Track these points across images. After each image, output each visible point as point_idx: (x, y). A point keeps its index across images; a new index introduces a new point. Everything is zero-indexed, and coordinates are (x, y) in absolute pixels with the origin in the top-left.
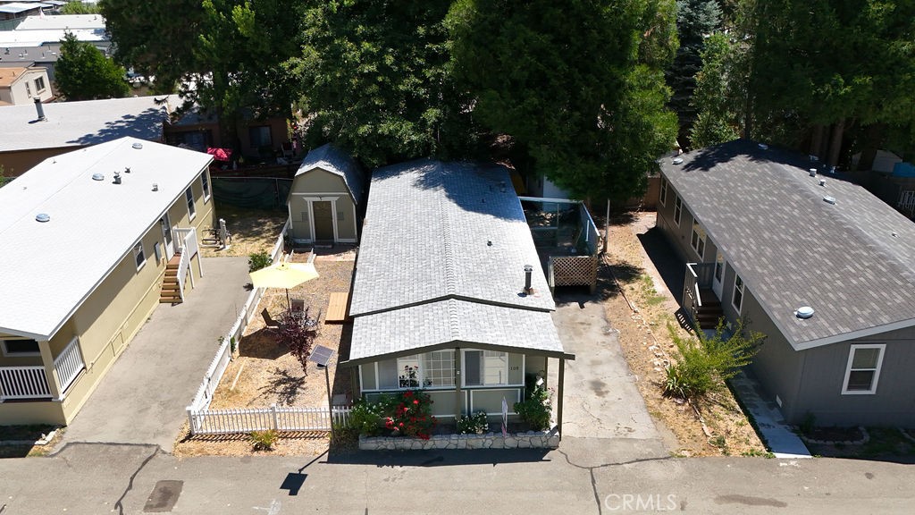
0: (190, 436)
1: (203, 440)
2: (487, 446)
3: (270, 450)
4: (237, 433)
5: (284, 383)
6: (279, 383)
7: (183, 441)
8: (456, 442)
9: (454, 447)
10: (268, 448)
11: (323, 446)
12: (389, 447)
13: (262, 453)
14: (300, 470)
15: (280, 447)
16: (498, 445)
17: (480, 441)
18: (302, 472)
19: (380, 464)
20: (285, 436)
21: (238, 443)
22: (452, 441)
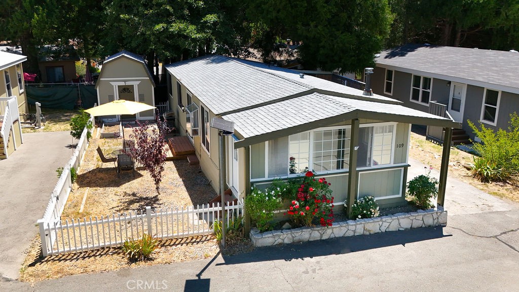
0: (41, 258)
1: (59, 260)
2: (384, 229)
3: (151, 259)
4: (103, 248)
5: (138, 202)
6: (132, 202)
7: (32, 265)
8: (353, 228)
9: (351, 234)
10: (148, 258)
11: (212, 248)
12: (286, 241)
13: (142, 264)
14: (199, 275)
15: (160, 255)
16: (393, 227)
17: (376, 225)
18: (202, 277)
19: (288, 258)
20: (163, 244)
21: (106, 259)
22: (350, 228)
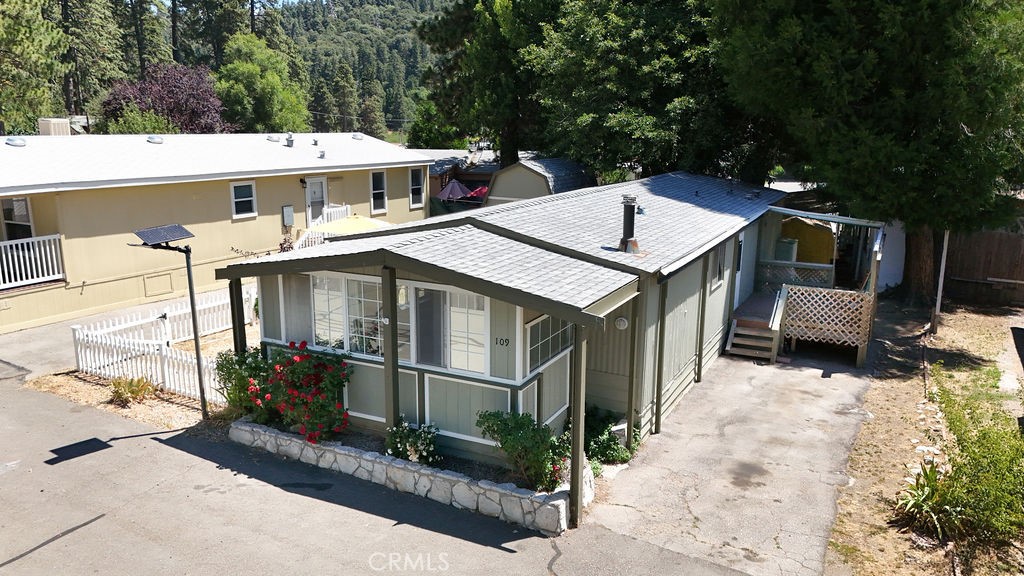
1: (80, 379)
2: (422, 491)
7: (57, 375)
8: (369, 466)
9: (365, 476)
10: (125, 404)
11: (192, 420)
14: (112, 439)
15: (140, 407)
16: (439, 494)
17: (410, 477)
18: (111, 442)
21: (106, 392)
22: (363, 463)
